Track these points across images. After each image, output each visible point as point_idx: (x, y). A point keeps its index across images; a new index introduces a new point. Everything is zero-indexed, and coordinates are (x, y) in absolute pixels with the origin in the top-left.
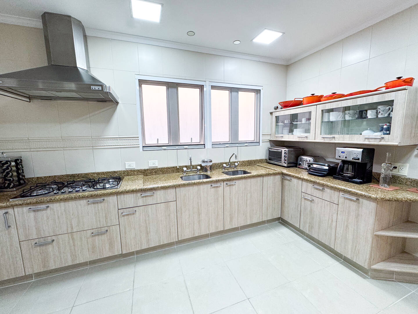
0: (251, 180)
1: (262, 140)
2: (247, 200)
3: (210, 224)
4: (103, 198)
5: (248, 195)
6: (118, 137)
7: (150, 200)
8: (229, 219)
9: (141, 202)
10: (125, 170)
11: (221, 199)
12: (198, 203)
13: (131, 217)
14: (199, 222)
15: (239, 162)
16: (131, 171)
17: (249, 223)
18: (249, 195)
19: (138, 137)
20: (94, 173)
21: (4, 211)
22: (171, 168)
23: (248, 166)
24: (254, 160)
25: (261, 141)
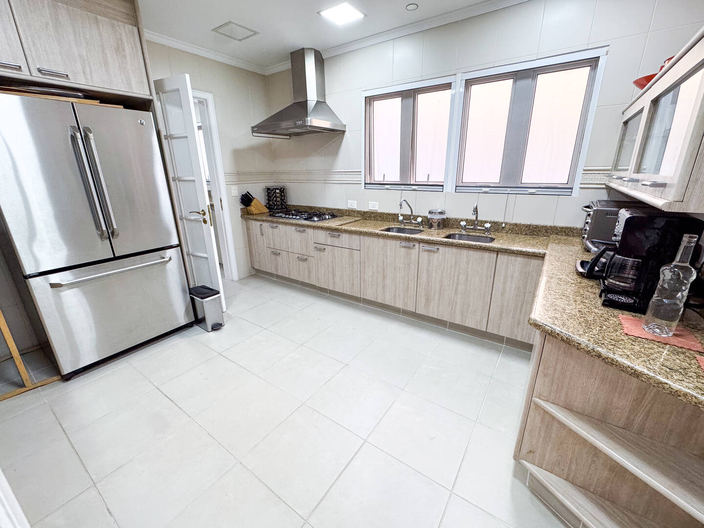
0: (469, 252)
1: (581, 184)
2: (458, 284)
3: (397, 295)
4: (304, 229)
5: (460, 277)
6: (343, 171)
7: (336, 242)
8: (423, 301)
9: (329, 241)
10: (347, 209)
11: (413, 267)
12: (383, 261)
13: (322, 253)
14: (384, 287)
15: (506, 224)
16: (352, 211)
17: (458, 321)
18: (462, 278)
19: (361, 172)
20: (324, 208)
21: (261, 223)
22: (392, 215)
23: (526, 234)
24: (546, 227)
25: (577, 186)
